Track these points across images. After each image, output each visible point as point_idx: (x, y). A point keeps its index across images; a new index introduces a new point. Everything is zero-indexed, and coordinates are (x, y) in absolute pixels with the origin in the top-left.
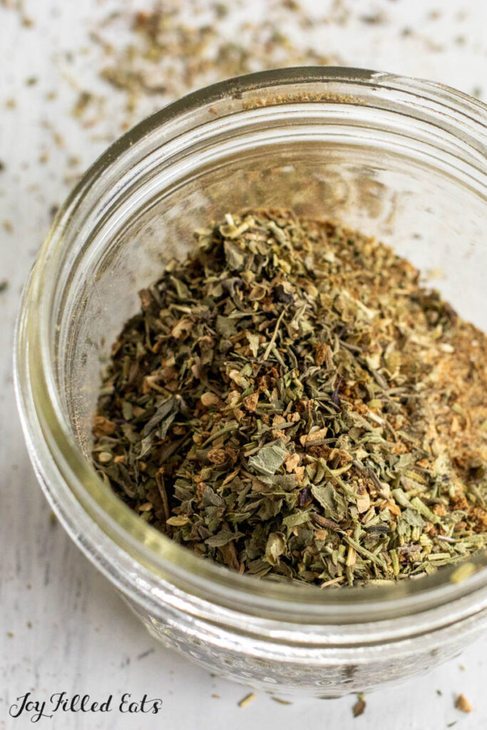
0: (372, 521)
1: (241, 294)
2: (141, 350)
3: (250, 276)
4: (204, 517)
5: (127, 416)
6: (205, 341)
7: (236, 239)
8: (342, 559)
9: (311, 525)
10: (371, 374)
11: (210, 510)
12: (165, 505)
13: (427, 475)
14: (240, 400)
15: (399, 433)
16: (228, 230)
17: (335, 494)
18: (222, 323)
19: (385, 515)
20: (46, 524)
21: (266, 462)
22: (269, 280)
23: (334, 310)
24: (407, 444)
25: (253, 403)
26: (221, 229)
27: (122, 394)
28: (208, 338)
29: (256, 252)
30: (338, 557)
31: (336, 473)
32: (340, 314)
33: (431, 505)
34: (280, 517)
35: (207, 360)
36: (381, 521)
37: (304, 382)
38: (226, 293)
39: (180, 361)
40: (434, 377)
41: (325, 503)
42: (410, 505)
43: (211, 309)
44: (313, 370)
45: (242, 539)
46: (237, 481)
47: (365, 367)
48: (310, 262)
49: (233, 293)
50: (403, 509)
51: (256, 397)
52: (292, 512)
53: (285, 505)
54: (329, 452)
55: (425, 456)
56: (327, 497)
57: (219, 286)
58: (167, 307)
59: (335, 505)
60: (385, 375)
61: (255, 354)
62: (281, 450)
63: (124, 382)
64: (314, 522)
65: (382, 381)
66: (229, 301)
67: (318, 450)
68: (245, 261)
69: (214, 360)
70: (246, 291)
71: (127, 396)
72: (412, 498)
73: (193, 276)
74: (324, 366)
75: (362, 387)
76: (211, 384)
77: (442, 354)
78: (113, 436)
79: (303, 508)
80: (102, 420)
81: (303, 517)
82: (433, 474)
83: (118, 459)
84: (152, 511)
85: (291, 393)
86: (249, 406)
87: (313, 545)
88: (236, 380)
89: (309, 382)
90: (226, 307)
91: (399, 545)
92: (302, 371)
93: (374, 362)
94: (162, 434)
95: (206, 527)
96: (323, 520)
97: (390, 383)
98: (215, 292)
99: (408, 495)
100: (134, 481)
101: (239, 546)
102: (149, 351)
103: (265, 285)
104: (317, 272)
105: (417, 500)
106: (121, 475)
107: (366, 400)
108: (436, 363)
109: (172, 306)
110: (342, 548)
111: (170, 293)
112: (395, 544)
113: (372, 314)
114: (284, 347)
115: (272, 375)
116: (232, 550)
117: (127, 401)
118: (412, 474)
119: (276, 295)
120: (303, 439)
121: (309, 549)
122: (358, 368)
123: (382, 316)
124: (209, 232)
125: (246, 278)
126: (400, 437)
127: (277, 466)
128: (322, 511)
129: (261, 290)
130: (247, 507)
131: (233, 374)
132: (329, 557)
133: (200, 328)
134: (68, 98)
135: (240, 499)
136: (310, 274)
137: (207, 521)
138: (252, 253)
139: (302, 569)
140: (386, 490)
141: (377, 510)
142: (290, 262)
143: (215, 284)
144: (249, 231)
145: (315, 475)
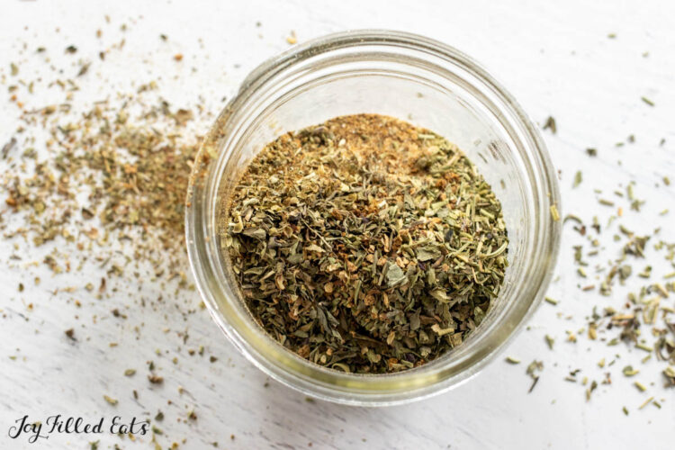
0: (442, 236)
1: (282, 241)
2: (271, 310)
3: (274, 230)
4: (398, 323)
5: (306, 336)
6: (297, 274)
7: (245, 227)
8: (463, 264)
9: (438, 270)
10: (352, 193)
11: (397, 318)
12: (370, 340)
13: (419, 194)
14: (348, 272)
15: (390, 195)
16: (237, 228)
17: (424, 248)
18: (291, 259)
19: (440, 227)
20: (310, 405)
21: (396, 276)
22: (281, 220)
23: (308, 193)
24: (398, 194)
25: (352, 266)
26: (234, 232)
27: (288, 332)
28: (296, 271)
29: (261, 220)
30: (461, 265)
31: (411, 243)
32: (311, 192)
33: (439, 199)
34: (426, 284)
35: (309, 278)
36: (443, 232)
37: (350, 232)
38: (276, 248)
39: (298, 292)
40: (360, 159)
41: (428, 257)
42: (436, 210)
43: (280, 261)
44: (345, 224)
45: (422, 309)
46: (391, 296)
47: (346, 194)
48: (277, 193)
49: (280, 245)
50: (436, 216)
51: (350, 264)
52: (427, 276)
53: (423, 279)
54: (398, 240)
55: (409, 188)
56: (425, 254)
57: (270, 250)
58: (260, 284)
59: (431, 252)
60: (354, 185)
61: (324, 251)
62: (393, 266)
63: (283, 328)
64: (436, 268)
65: (358, 189)
66: (280, 249)
67: (395, 246)
68: (264, 229)
69: (309, 274)
70: (282, 236)
71: (291, 330)
72: (431, 207)
73: (249, 261)
74: (344, 217)
75: (358, 202)
76: (320, 282)
77: (345, 146)
78: (312, 349)
79: (428, 269)
80: (300, 351)
81: (432, 272)
82: (420, 189)
83: (329, 352)
84: (369, 348)
85: (355, 243)
86: (354, 270)
87: (449, 274)
88: (334, 268)
89: (351, 230)
90: (284, 252)
91: (459, 229)
92: (343, 231)
93: (345, 188)
94: (336, 322)
95: (403, 325)
96: (438, 263)
97: (359, 185)
98: (272, 254)
99: (429, 209)
100: (347, 350)
101: (424, 313)
102: (274, 306)
103: (284, 225)
104: (283, 192)
105: (434, 205)
106: (339, 355)
107: (367, 203)
108: (352, 152)
109: (261, 281)
110: (455, 260)
111: (253, 278)
112: (457, 230)
113: (312, 174)
114: (325, 233)
115: (340, 248)
116: (424, 318)
117: (295, 331)
118: (416, 200)
119: (293, 221)
120: (386, 250)
121: (450, 278)
122: (347, 198)
123: (315, 168)
124: (231, 239)
125: (275, 233)
126: (393, 196)
127: (401, 272)
128: (432, 261)
129: (286, 229)
130: (409, 299)
131: (331, 269)
132: (460, 270)
133: (288, 273)
134: (44, 271)
135: (401, 300)
136: (283, 196)
137: (401, 323)
138: (261, 223)
139: (458, 287)
140: (423, 219)
141: (436, 229)
142: (274, 204)
143: (267, 251)
144: (243, 217)
145: (409, 254)
